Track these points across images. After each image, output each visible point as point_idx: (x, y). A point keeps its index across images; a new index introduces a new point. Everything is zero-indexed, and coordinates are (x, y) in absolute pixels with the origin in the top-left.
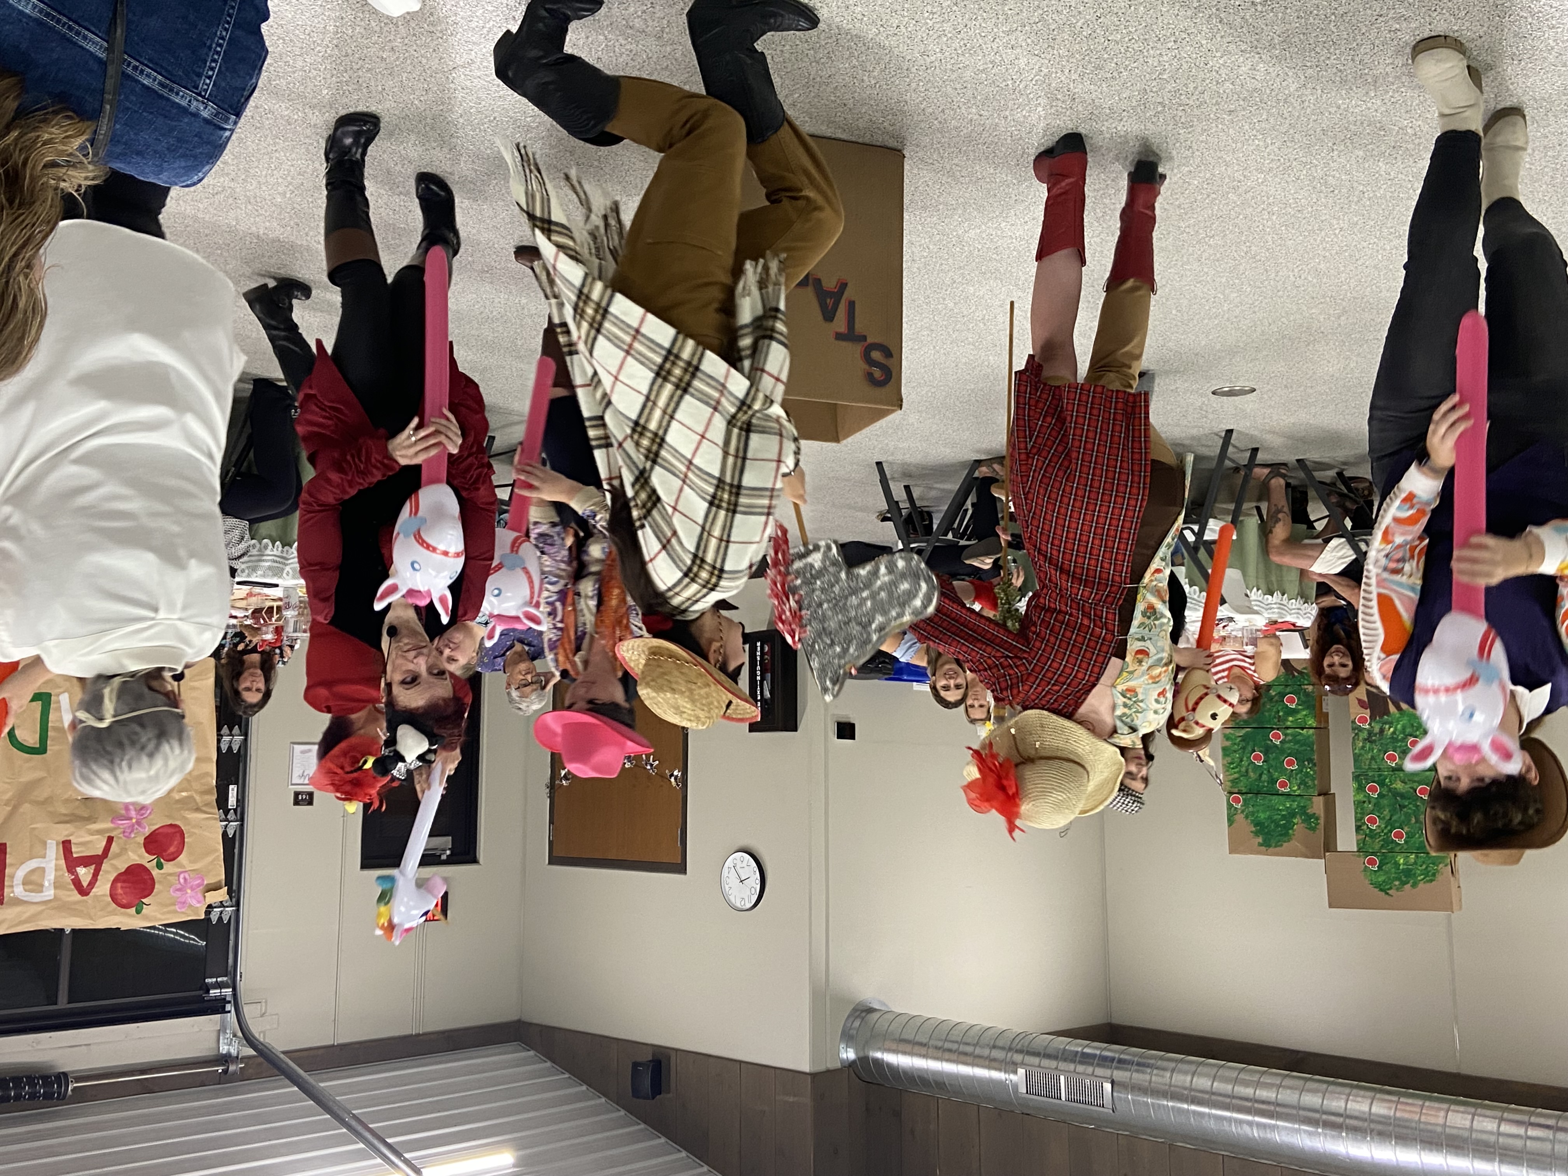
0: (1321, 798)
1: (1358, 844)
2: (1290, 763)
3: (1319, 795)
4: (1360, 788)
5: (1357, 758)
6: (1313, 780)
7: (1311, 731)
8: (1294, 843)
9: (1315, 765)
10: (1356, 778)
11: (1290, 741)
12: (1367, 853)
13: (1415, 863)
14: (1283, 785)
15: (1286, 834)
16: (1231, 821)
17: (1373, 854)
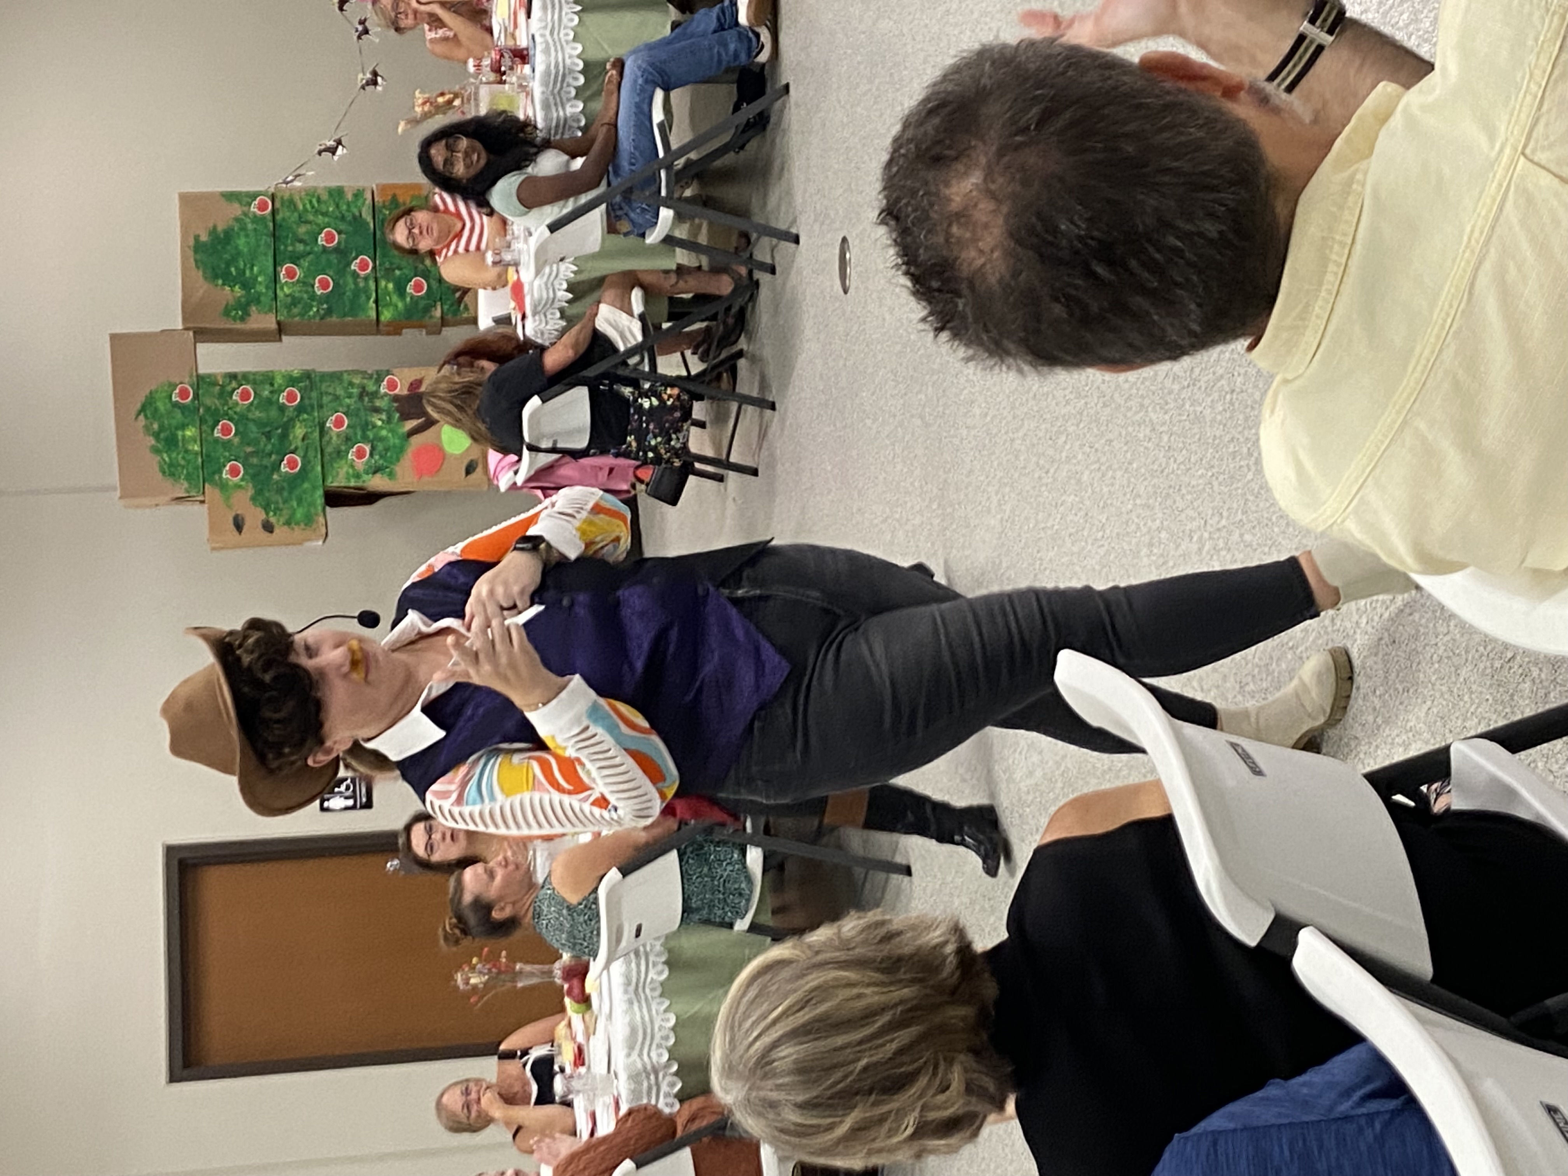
0: (274, 326)
1: (209, 376)
2: (324, 285)
3: (279, 323)
4: (292, 381)
5: (336, 377)
6: (302, 315)
7: (373, 314)
8: (202, 287)
9: (322, 318)
10: (307, 375)
11: (356, 284)
12: (197, 388)
13: (187, 451)
14: (290, 274)
15: (216, 277)
16: (230, 197)
17: (196, 396)
